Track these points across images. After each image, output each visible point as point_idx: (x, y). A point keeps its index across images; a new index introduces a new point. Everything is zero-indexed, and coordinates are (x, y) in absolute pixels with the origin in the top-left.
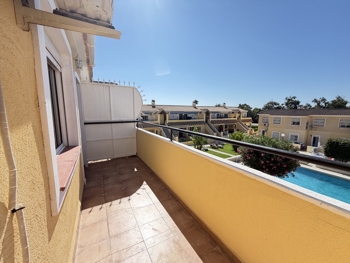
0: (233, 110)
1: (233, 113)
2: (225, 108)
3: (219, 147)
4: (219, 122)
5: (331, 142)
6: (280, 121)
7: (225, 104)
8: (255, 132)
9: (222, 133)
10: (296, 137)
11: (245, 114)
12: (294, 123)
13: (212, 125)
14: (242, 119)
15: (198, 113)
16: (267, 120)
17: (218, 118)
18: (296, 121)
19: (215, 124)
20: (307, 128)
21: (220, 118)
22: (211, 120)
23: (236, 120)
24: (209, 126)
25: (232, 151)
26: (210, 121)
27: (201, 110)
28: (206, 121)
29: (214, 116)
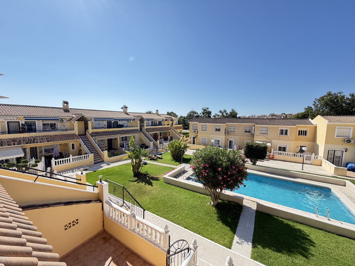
0: (165, 117)
1: (166, 120)
2: (158, 115)
3: (158, 158)
4: (154, 130)
5: (248, 146)
6: (206, 128)
7: (157, 111)
8: (186, 138)
9: (158, 141)
10: (219, 141)
11: (176, 122)
12: (216, 130)
13: (147, 133)
14: (174, 126)
15: (131, 120)
16: (196, 127)
17: (152, 125)
18: (218, 128)
19: (150, 132)
20: (225, 134)
21: (155, 125)
22: (146, 127)
23: (169, 127)
24: (144, 134)
25: (172, 160)
26: (145, 129)
27: (134, 116)
28: (141, 129)
29: (148, 123)
